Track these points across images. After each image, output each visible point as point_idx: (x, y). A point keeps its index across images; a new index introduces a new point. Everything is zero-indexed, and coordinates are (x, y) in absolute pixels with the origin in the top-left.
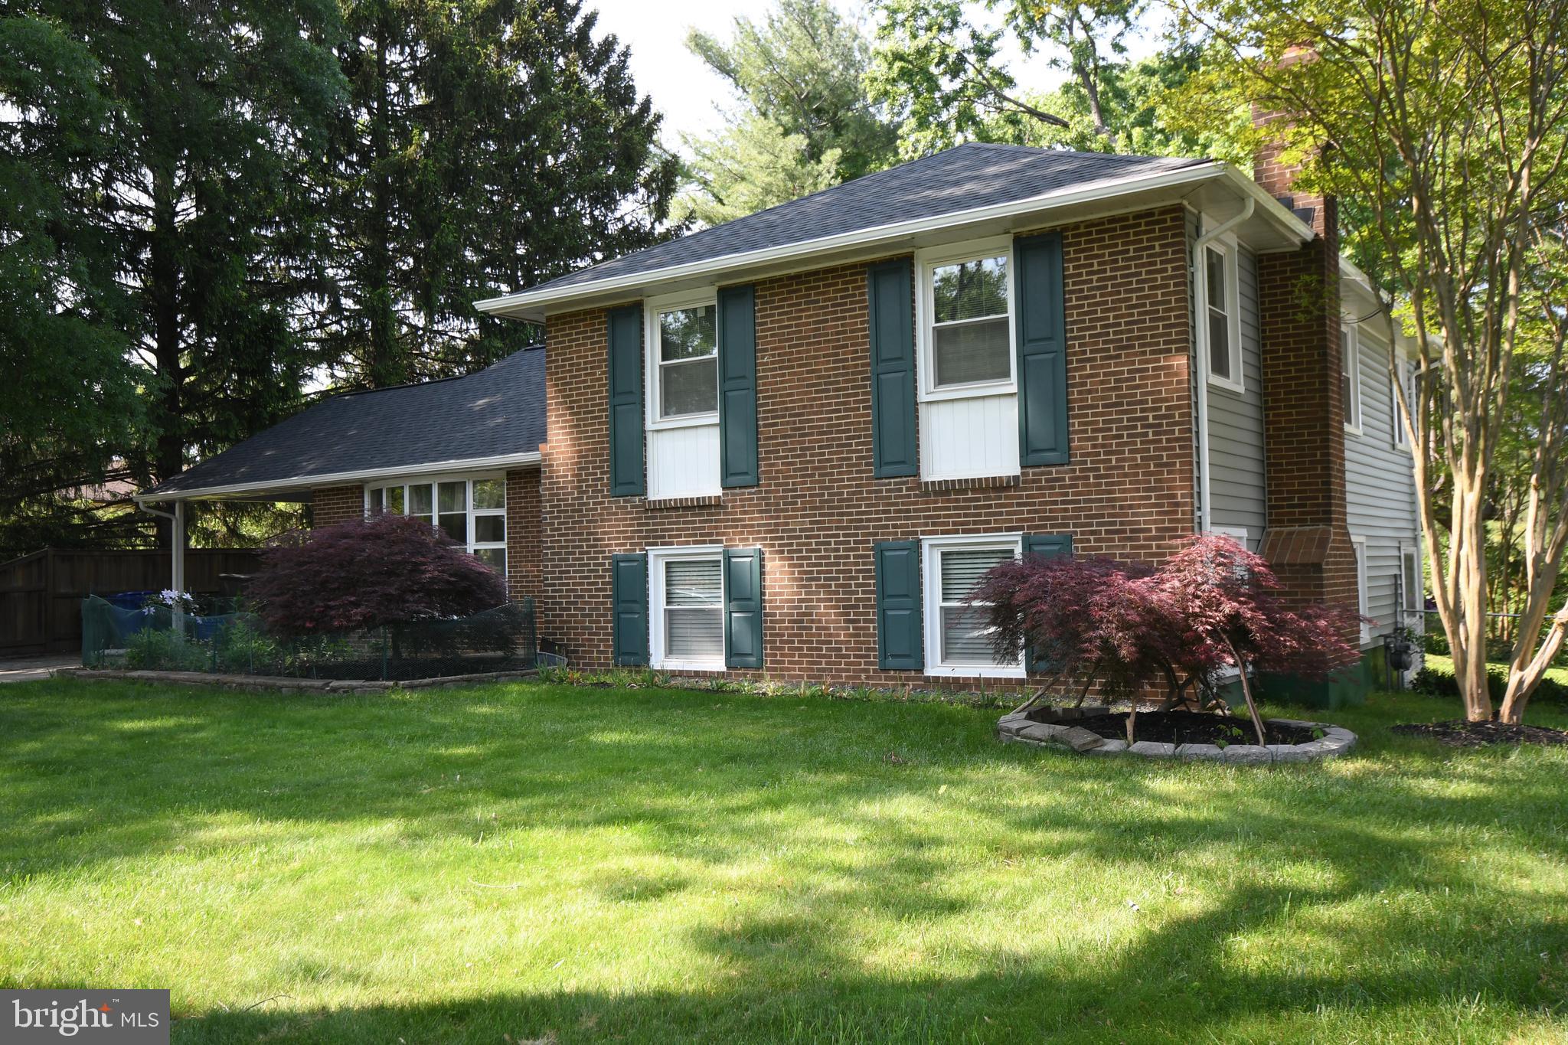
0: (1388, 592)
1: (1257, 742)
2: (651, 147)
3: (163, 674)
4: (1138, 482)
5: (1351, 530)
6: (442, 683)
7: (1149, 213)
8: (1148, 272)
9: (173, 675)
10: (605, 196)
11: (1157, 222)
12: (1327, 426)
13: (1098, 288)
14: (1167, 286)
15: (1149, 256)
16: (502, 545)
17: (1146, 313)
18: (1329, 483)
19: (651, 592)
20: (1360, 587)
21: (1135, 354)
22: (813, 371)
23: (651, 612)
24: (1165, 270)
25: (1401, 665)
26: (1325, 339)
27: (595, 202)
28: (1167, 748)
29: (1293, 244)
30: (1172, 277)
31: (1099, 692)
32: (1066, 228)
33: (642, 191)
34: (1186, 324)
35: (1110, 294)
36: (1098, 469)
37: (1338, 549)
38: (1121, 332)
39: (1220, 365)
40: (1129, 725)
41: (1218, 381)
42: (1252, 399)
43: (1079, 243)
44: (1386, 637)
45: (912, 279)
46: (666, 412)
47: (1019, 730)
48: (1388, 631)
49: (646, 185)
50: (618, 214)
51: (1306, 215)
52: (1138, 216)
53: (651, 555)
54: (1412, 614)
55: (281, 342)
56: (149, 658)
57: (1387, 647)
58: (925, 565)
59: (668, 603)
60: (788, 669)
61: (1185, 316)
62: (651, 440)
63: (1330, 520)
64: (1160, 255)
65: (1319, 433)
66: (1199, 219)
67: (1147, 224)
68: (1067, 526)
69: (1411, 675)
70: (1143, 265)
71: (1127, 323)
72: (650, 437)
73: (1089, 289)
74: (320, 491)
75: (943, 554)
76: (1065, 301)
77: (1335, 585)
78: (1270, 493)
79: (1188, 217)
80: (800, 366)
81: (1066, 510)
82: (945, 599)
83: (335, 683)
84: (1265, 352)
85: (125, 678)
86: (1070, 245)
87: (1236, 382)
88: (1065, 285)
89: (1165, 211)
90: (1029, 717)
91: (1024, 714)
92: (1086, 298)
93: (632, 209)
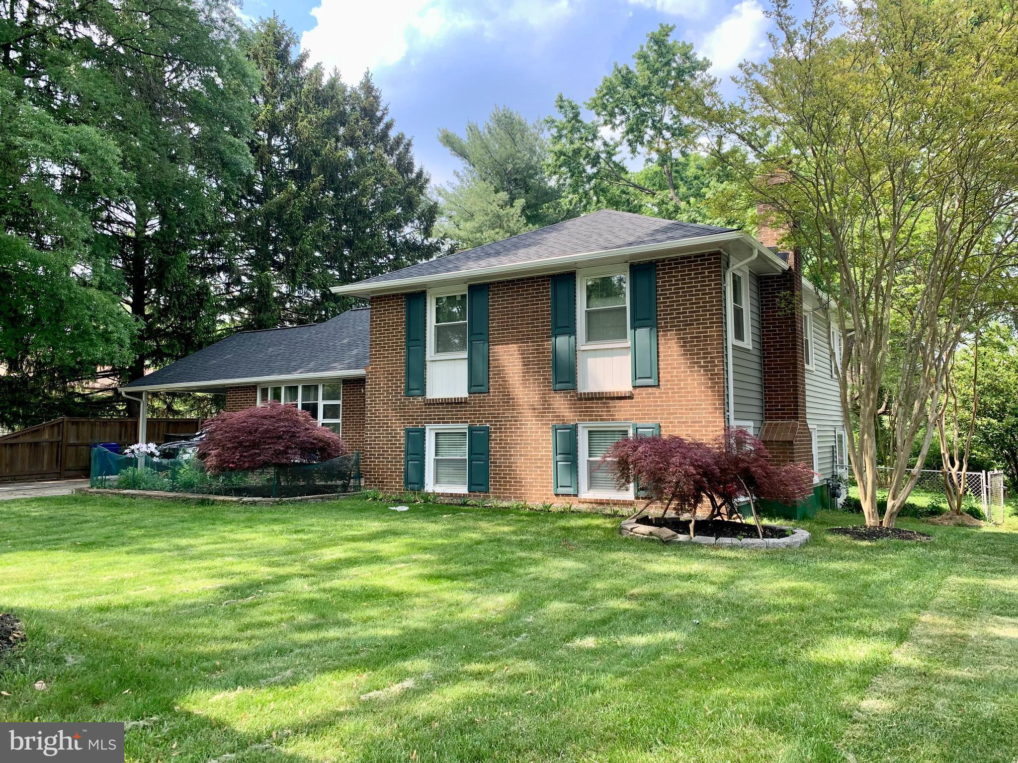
0: (830, 455)
1: (759, 537)
2: (422, 197)
3: (142, 492)
4: (695, 396)
5: (808, 422)
6: (307, 500)
7: (703, 255)
8: (701, 286)
9: (148, 493)
10: (396, 225)
11: (706, 260)
12: (796, 367)
13: (674, 293)
14: (712, 293)
15: (702, 277)
16: (339, 421)
17: (700, 307)
18: (797, 398)
19: (427, 449)
20: (813, 453)
21: (694, 329)
22: (520, 332)
23: (426, 460)
24: (711, 285)
25: (835, 495)
26: (795, 322)
27: (390, 227)
28: (712, 540)
29: (777, 271)
30: (714, 289)
31: (675, 509)
32: (658, 261)
33: (416, 221)
34: (721, 314)
35: (681, 297)
36: (673, 389)
37: (802, 433)
38: (687, 317)
39: (739, 335)
40: (691, 526)
41: (739, 343)
42: (757, 352)
43: (665, 269)
44: (828, 480)
45: (575, 285)
46: (438, 351)
47: (632, 529)
48: (829, 476)
49: (419, 219)
50: (402, 234)
51: (785, 257)
52: (696, 256)
53: (427, 429)
54: (842, 467)
55: (208, 301)
56: (134, 483)
57: (828, 485)
58: (580, 438)
59: (436, 455)
60: (503, 493)
61: (721, 309)
62: (429, 365)
63: (797, 418)
64: (708, 277)
65: (791, 371)
66: (728, 258)
67: (701, 260)
68: (656, 418)
69: (841, 500)
70: (699, 282)
71: (690, 312)
72: (428, 364)
73: (670, 294)
74: (231, 388)
75: (589, 432)
76: (657, 299)
77: (800, 452)
78: (766, 402)
79: (723, 257)
80: (513, 329)
81: (656, 410)
82: (590, 456)
83: (245, 499)
84: (763, 328)
85: (119, 494)
86: (660, 270)
87: (748, 343)
88: (657, 291)
89: (710, 254)
90: (638, 522)
91: (635, 520)
92: (668, 298)
93: (410, 232)
